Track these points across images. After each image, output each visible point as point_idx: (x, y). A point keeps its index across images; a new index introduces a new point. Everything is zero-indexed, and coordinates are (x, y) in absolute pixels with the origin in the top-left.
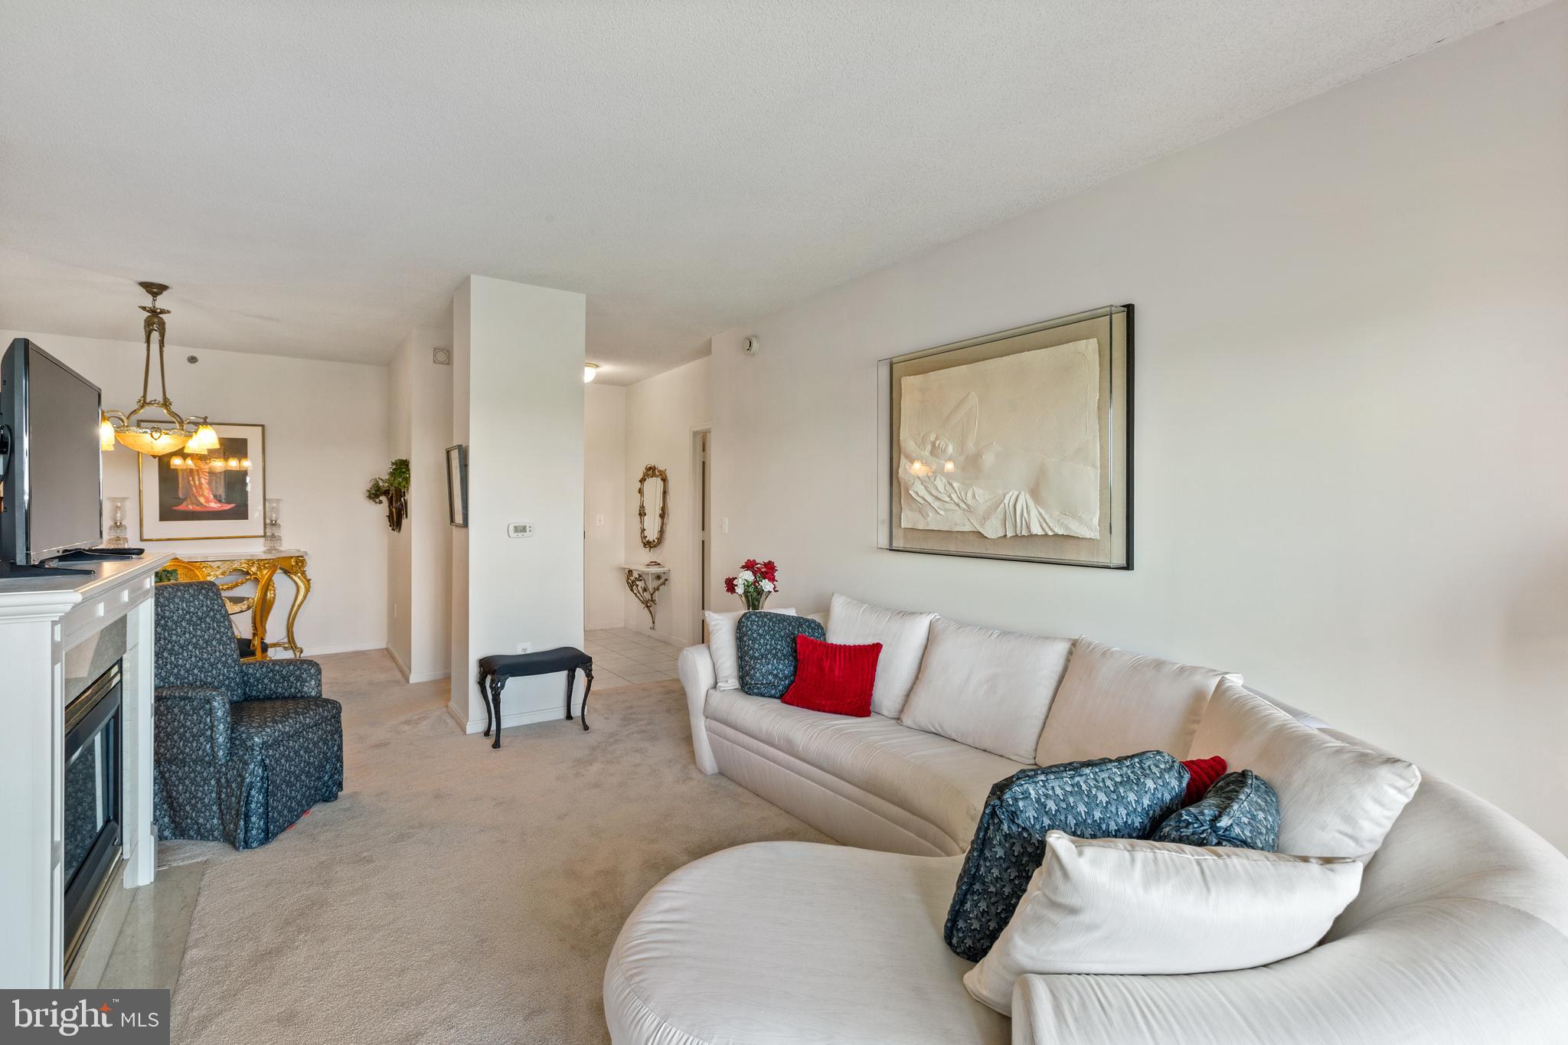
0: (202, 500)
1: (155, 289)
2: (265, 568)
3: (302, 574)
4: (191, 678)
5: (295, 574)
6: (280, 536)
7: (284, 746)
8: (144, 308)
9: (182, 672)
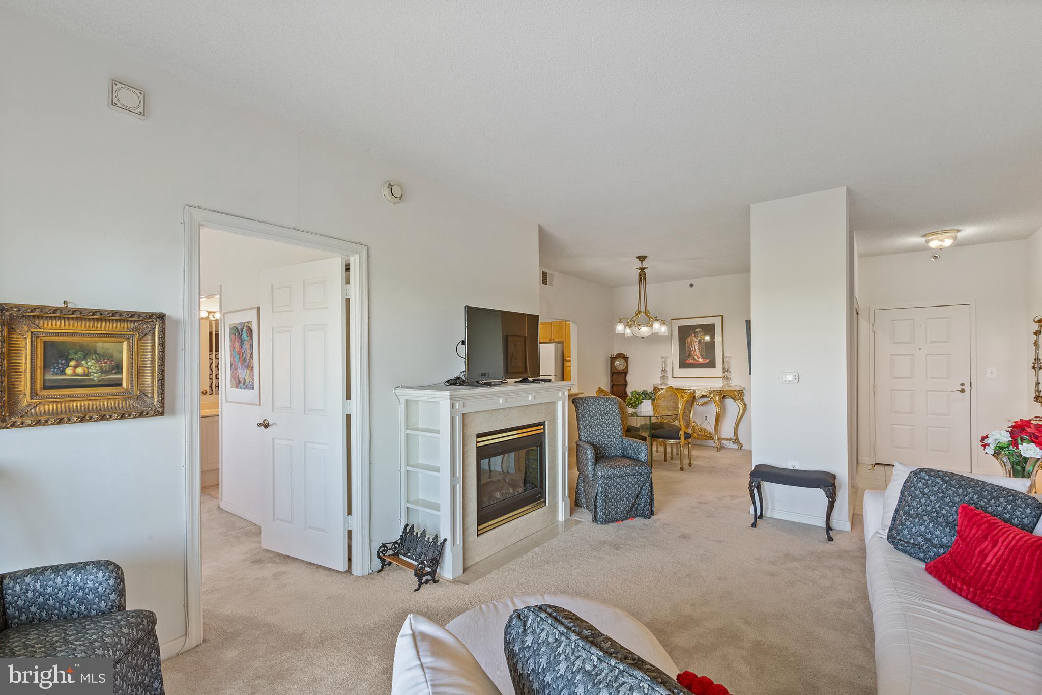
0: (696, 357)
1: (642, 258)
2: (717, 395)
3: (741, 401)
4: (597, 440)
5: (738, 400)
6: (730, 378)
7: (625, 479)
8: (637, 268)
9: (594, 437)
